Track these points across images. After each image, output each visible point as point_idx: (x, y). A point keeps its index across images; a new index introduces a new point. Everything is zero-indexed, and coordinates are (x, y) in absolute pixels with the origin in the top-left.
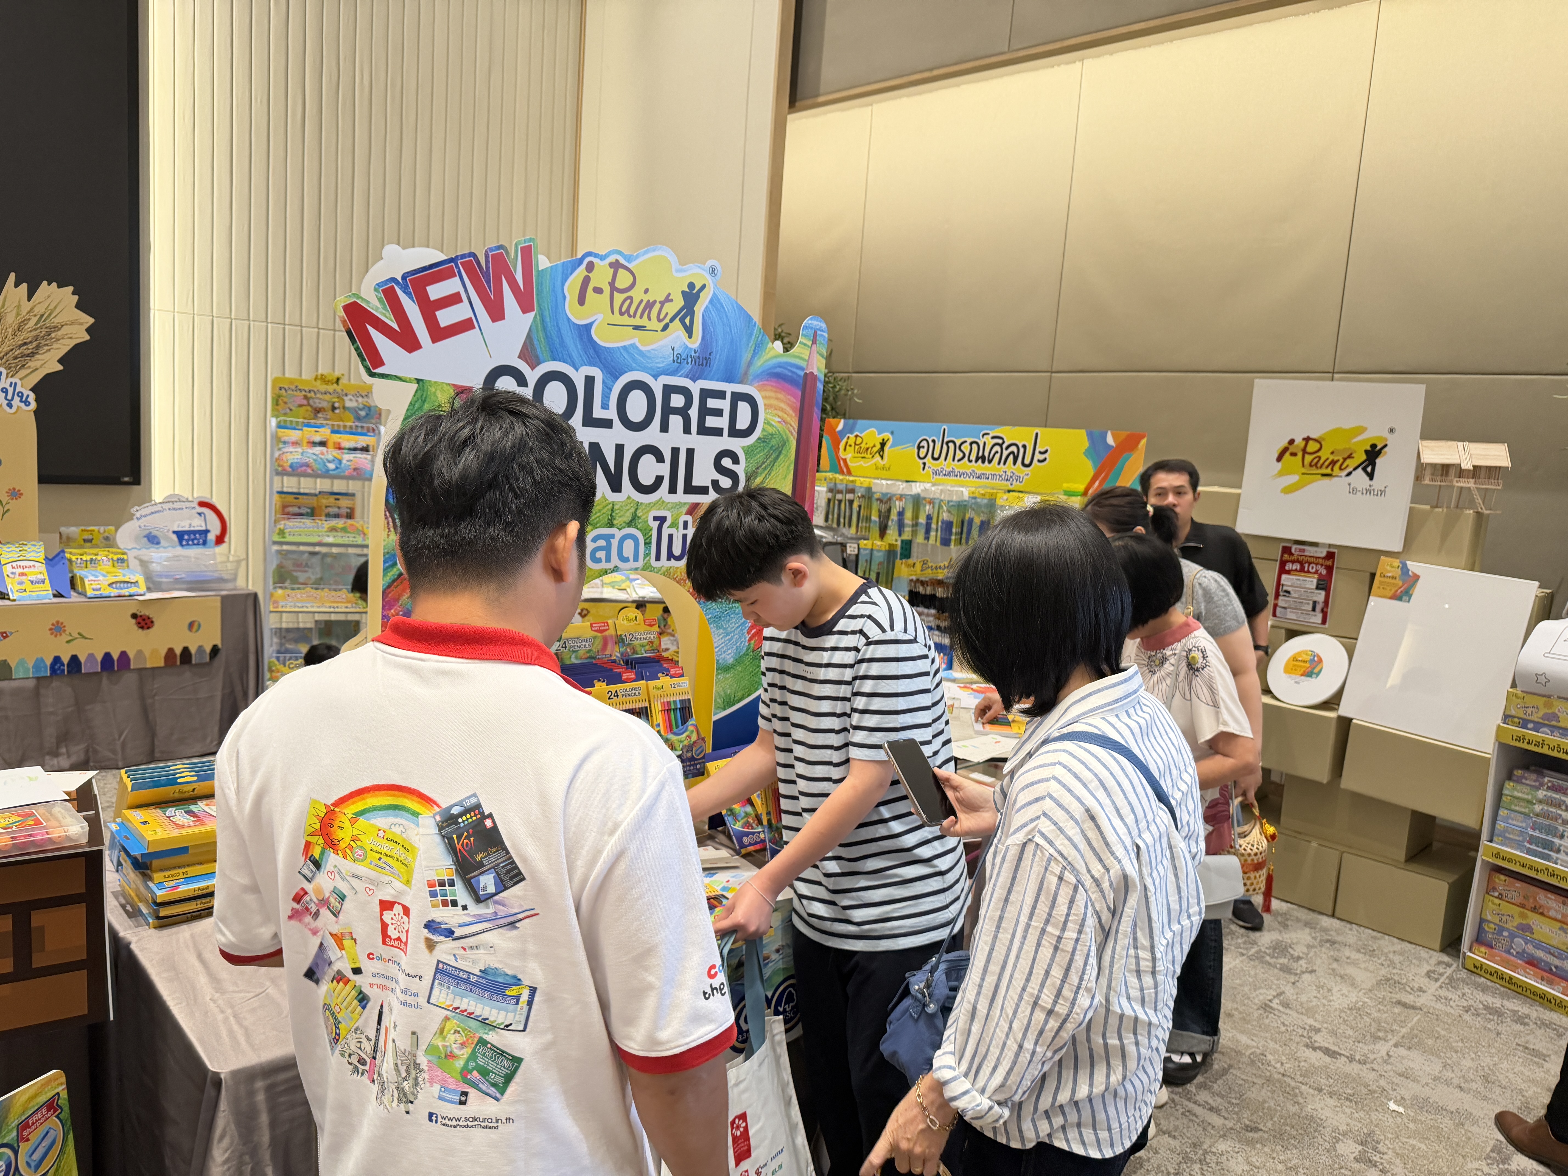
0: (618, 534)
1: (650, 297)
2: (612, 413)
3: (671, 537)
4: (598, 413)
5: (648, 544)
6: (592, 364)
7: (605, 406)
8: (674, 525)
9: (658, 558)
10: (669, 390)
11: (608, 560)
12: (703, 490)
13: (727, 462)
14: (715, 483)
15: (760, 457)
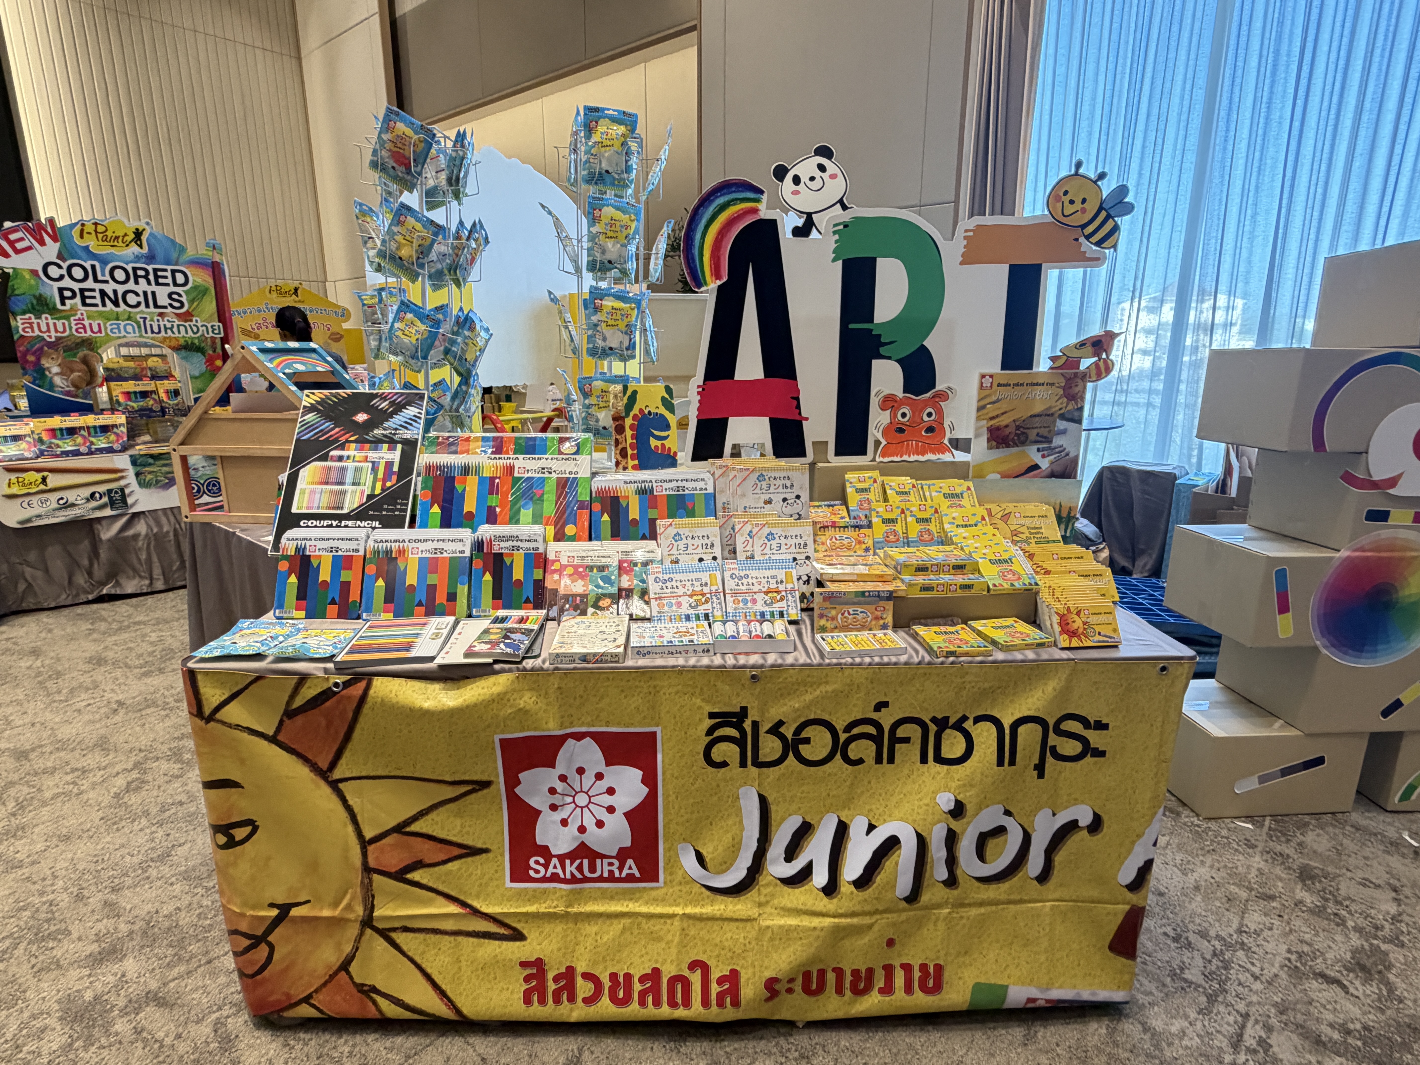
0: (123, 324)
1: (117, 234)
2: (107, 277)
3: (151, 325)
4: (100, 277)
5: (139, 327)
6: (92, 260)
7: (103, 275)
8: (152, 320)
9: (146, 332)
10: (135, 269)
11: (120, 332)
12: (165, 307)
13: (175, 296)
14: (171, 305)
15: (194, 294)
